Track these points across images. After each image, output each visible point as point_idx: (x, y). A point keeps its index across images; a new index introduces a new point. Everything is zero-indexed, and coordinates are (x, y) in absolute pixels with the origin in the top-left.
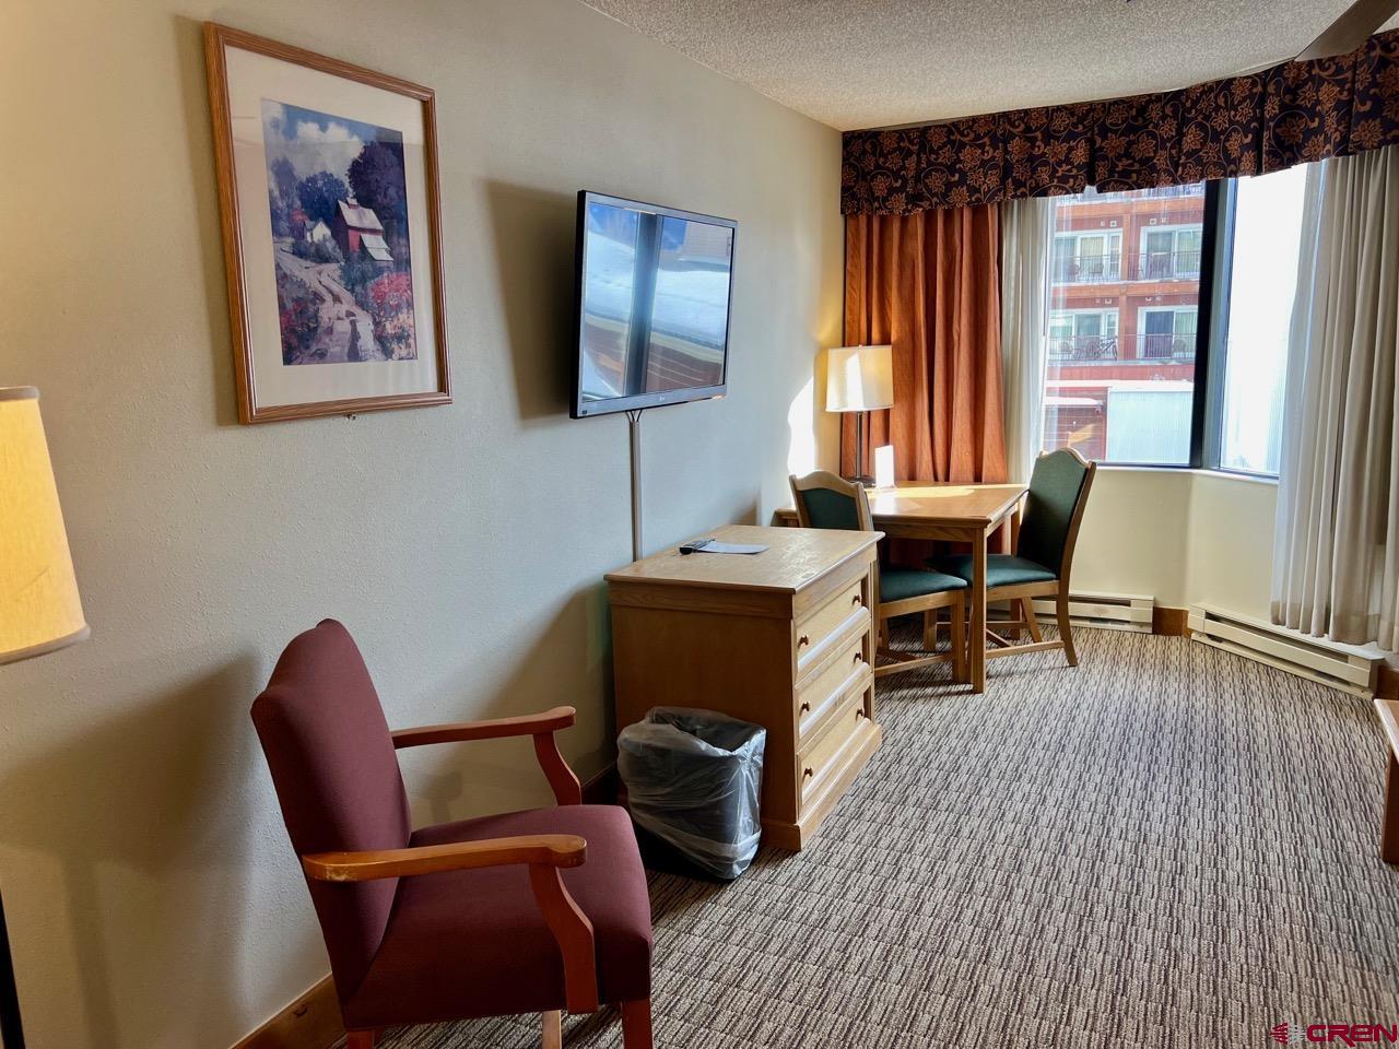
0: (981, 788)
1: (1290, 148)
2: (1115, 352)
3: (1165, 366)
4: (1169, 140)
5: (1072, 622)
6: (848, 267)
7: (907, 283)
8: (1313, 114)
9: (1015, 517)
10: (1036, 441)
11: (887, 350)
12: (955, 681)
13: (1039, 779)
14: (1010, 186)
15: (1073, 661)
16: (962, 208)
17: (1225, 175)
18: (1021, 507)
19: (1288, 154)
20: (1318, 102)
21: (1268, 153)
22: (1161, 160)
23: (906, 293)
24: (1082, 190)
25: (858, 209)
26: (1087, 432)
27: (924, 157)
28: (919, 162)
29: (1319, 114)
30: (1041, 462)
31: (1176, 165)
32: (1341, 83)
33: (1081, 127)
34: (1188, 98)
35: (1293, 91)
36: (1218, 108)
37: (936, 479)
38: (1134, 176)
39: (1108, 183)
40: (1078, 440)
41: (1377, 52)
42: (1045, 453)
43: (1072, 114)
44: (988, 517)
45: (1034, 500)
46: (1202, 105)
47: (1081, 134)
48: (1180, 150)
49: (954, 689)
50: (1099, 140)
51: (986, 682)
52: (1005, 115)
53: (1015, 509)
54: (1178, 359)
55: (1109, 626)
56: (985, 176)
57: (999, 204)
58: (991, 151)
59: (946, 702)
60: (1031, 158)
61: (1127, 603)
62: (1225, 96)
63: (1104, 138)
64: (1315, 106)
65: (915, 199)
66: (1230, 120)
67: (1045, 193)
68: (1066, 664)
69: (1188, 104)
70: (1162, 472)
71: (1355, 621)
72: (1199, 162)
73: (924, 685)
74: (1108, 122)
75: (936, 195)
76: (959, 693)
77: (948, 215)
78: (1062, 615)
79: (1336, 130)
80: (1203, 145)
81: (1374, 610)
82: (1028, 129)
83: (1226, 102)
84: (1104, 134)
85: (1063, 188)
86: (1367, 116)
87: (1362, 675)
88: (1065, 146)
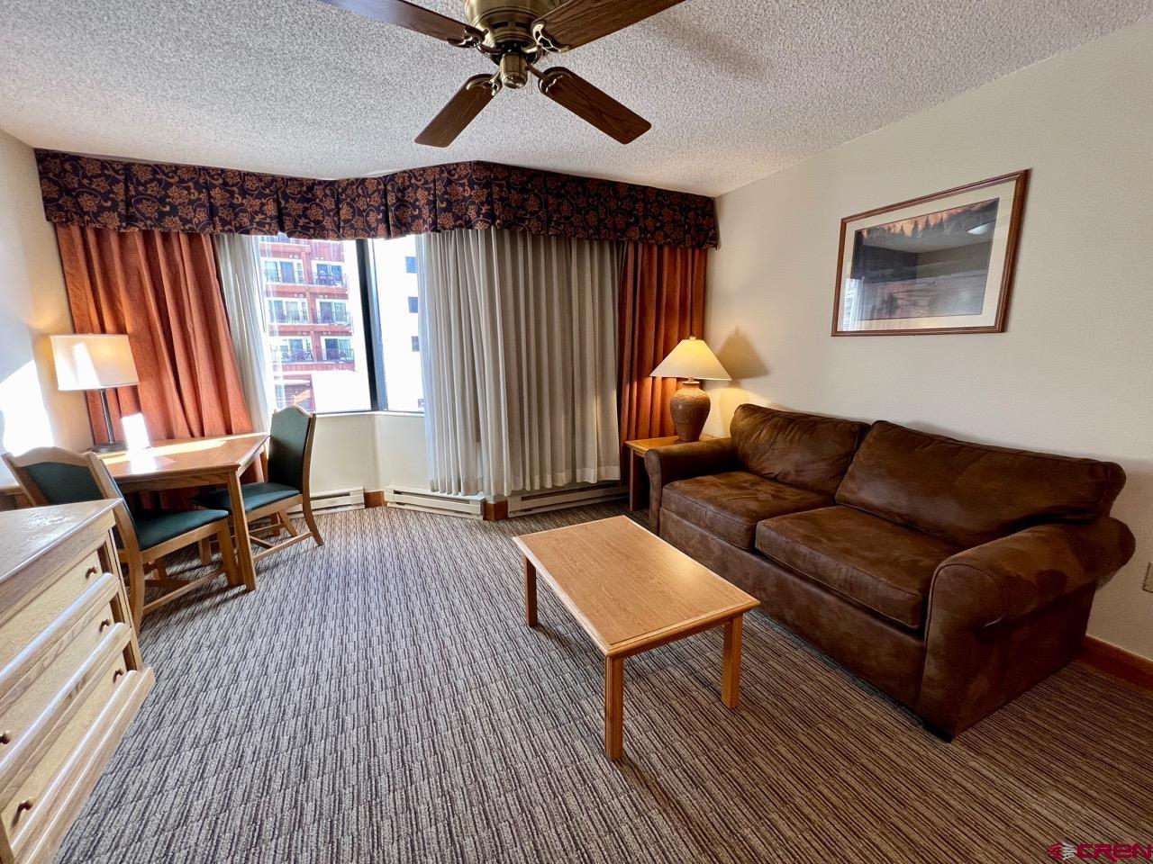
0: (261, 691)
1: (404, 225)
2: (312, 358)
3: (338, 364)
4: (331, 210)
5: (314, 513)
6: (66, 268)
7: (136, 287)
8: (415, 207)
9: (262, 455)
10: (270, 402)
11: (124, 338)
12: (231, 587)
13: (310, 657)
14: (218, 224)
15: (319, 542)
16: (178, 233)
17: (369, 236)
18: (266, 448)
19: (404, 229)
20: (417, 200)
21: (393, 226)
22: (328, 223)
23: (136, 294)
24: (276, 234)
25: (68, 220)
26: (306, 395)
27: (131, 187)
28: (127, 189)
29: (418, 207)
30: (276, 416)
31: (339, 228)
32: (427, 189)
33: (268, 190)
34: (339, 186)
35: (403, 190)
36: (359, 195)
37: (192, 435)
38: (312, 230)
39: (295, 232)
40: (298, 400)
41: (445, 175)
42: (279, 410)
43: (261, 180)
44: (237, 462)
45: (275, 442)
46: (349, 192)
47: (269, 195)
48: (339, 219)
49: (230, 594)
50: (283, 202)
51: (257, 579)
52: (205, 170)
53: (262, 450)
55: (339, 510)
56: (195, 211)
57: (211, 236)
58: (196, 194)
59: (224, 609)
60: (232, 206)
61: (348, 494)
62: (362, 188)
63: (287, 202)
64: (415, 202)
65: (130, 220)
66: (367, 204)
67: (247, 232)
68: (316, 545)
69: (340, 190)
70: (354, 416)
71: (472, 483)
72: (352, 227)
73: (202, 599)
74: (288, 191)
75: (150, 218)
76: (235, 596)
77: (166, 237)
78: (307, 511)
79: (429, 216)
80: (353, 216)
81: (479, 476)
82: (225, 184)
83: (363, 192)
84: (286, 198)
85: (262, 231)
86: (445, 210)
87: (477, 509)
88: (258, 202)
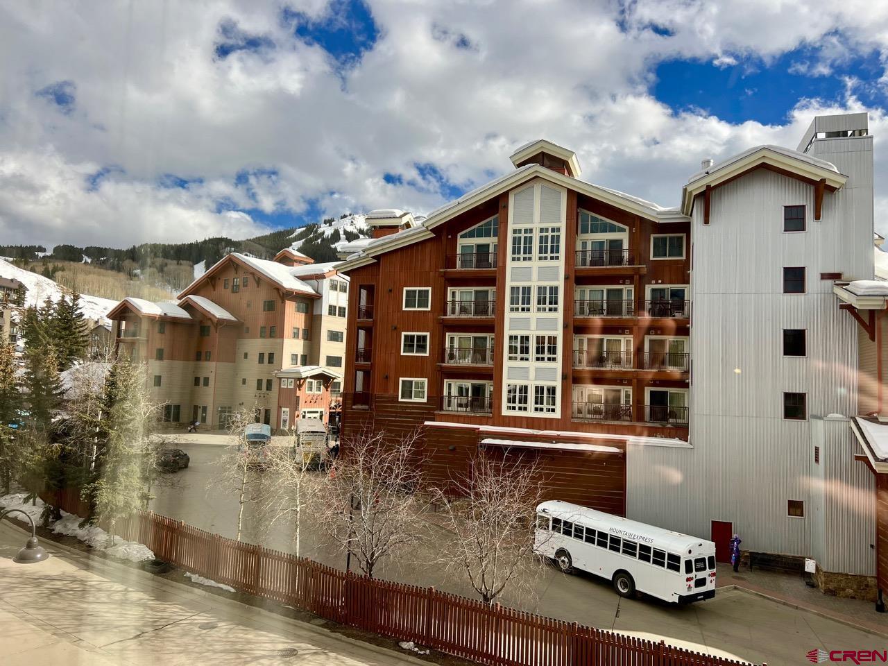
2: (630, 416)
3: (664, 428)
54: (672, 424)
